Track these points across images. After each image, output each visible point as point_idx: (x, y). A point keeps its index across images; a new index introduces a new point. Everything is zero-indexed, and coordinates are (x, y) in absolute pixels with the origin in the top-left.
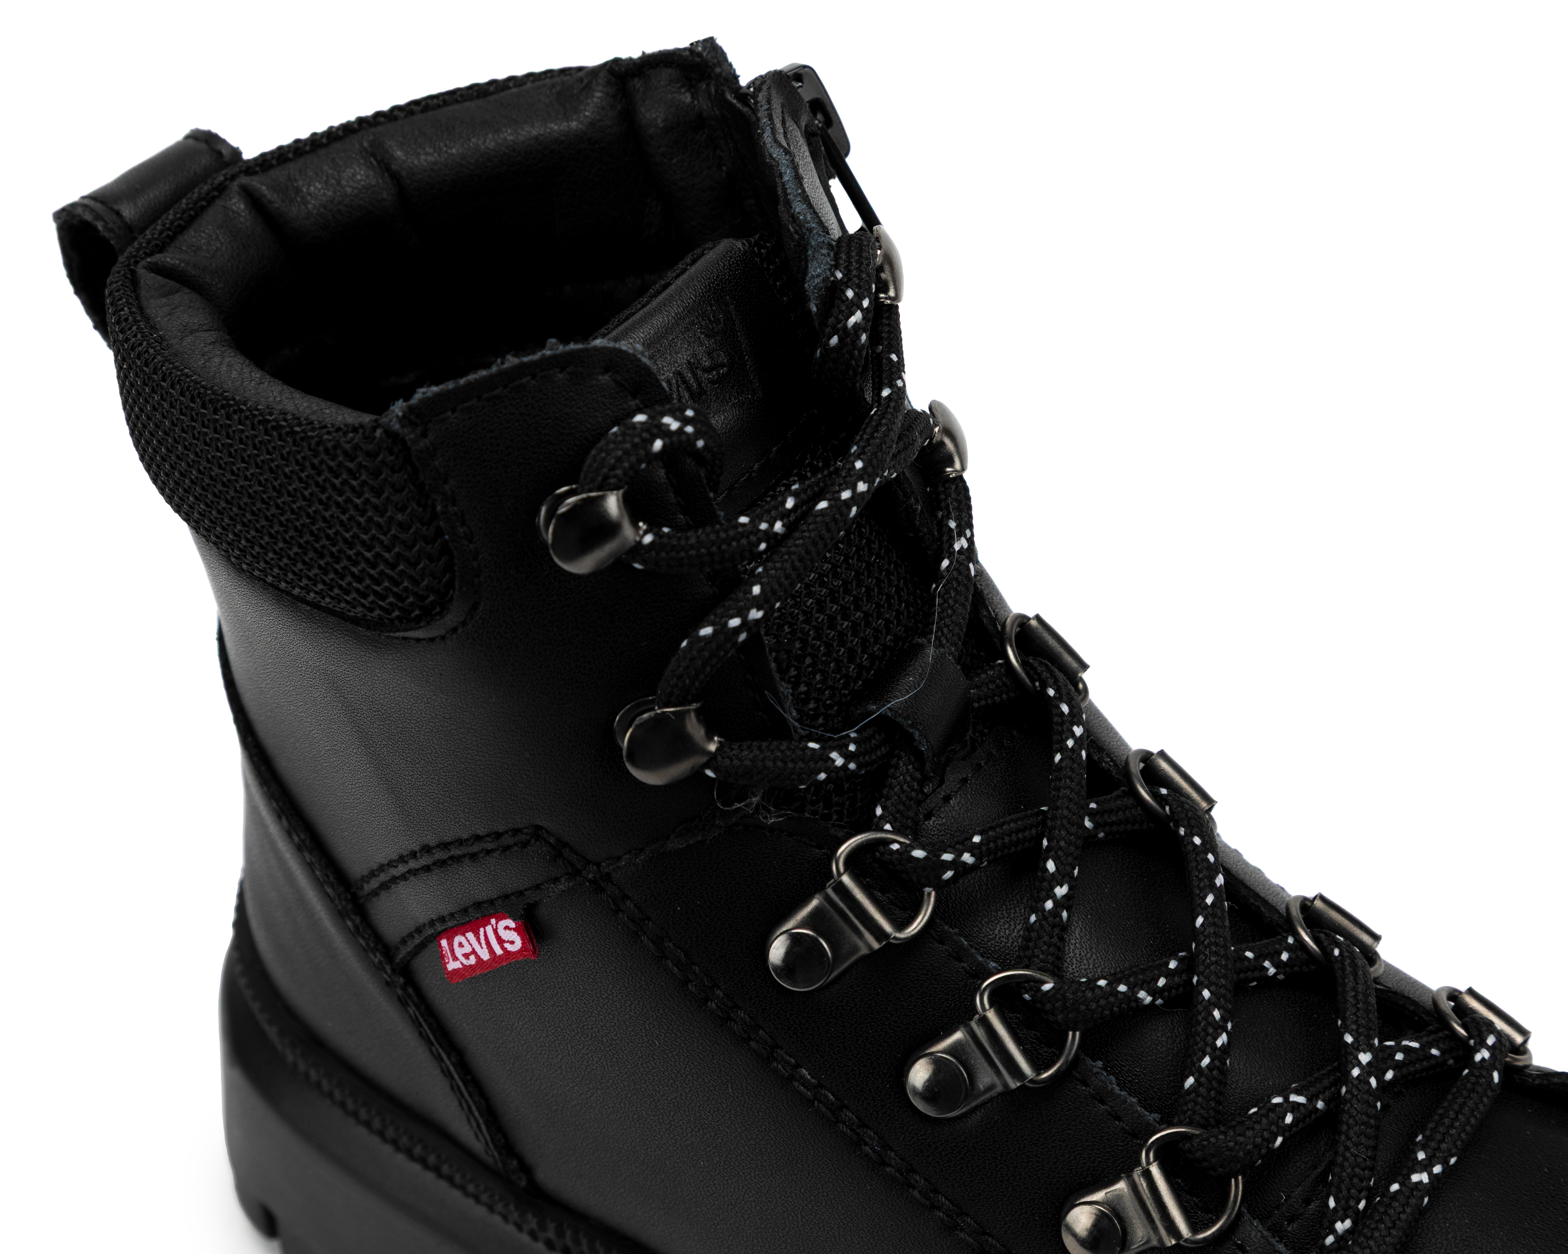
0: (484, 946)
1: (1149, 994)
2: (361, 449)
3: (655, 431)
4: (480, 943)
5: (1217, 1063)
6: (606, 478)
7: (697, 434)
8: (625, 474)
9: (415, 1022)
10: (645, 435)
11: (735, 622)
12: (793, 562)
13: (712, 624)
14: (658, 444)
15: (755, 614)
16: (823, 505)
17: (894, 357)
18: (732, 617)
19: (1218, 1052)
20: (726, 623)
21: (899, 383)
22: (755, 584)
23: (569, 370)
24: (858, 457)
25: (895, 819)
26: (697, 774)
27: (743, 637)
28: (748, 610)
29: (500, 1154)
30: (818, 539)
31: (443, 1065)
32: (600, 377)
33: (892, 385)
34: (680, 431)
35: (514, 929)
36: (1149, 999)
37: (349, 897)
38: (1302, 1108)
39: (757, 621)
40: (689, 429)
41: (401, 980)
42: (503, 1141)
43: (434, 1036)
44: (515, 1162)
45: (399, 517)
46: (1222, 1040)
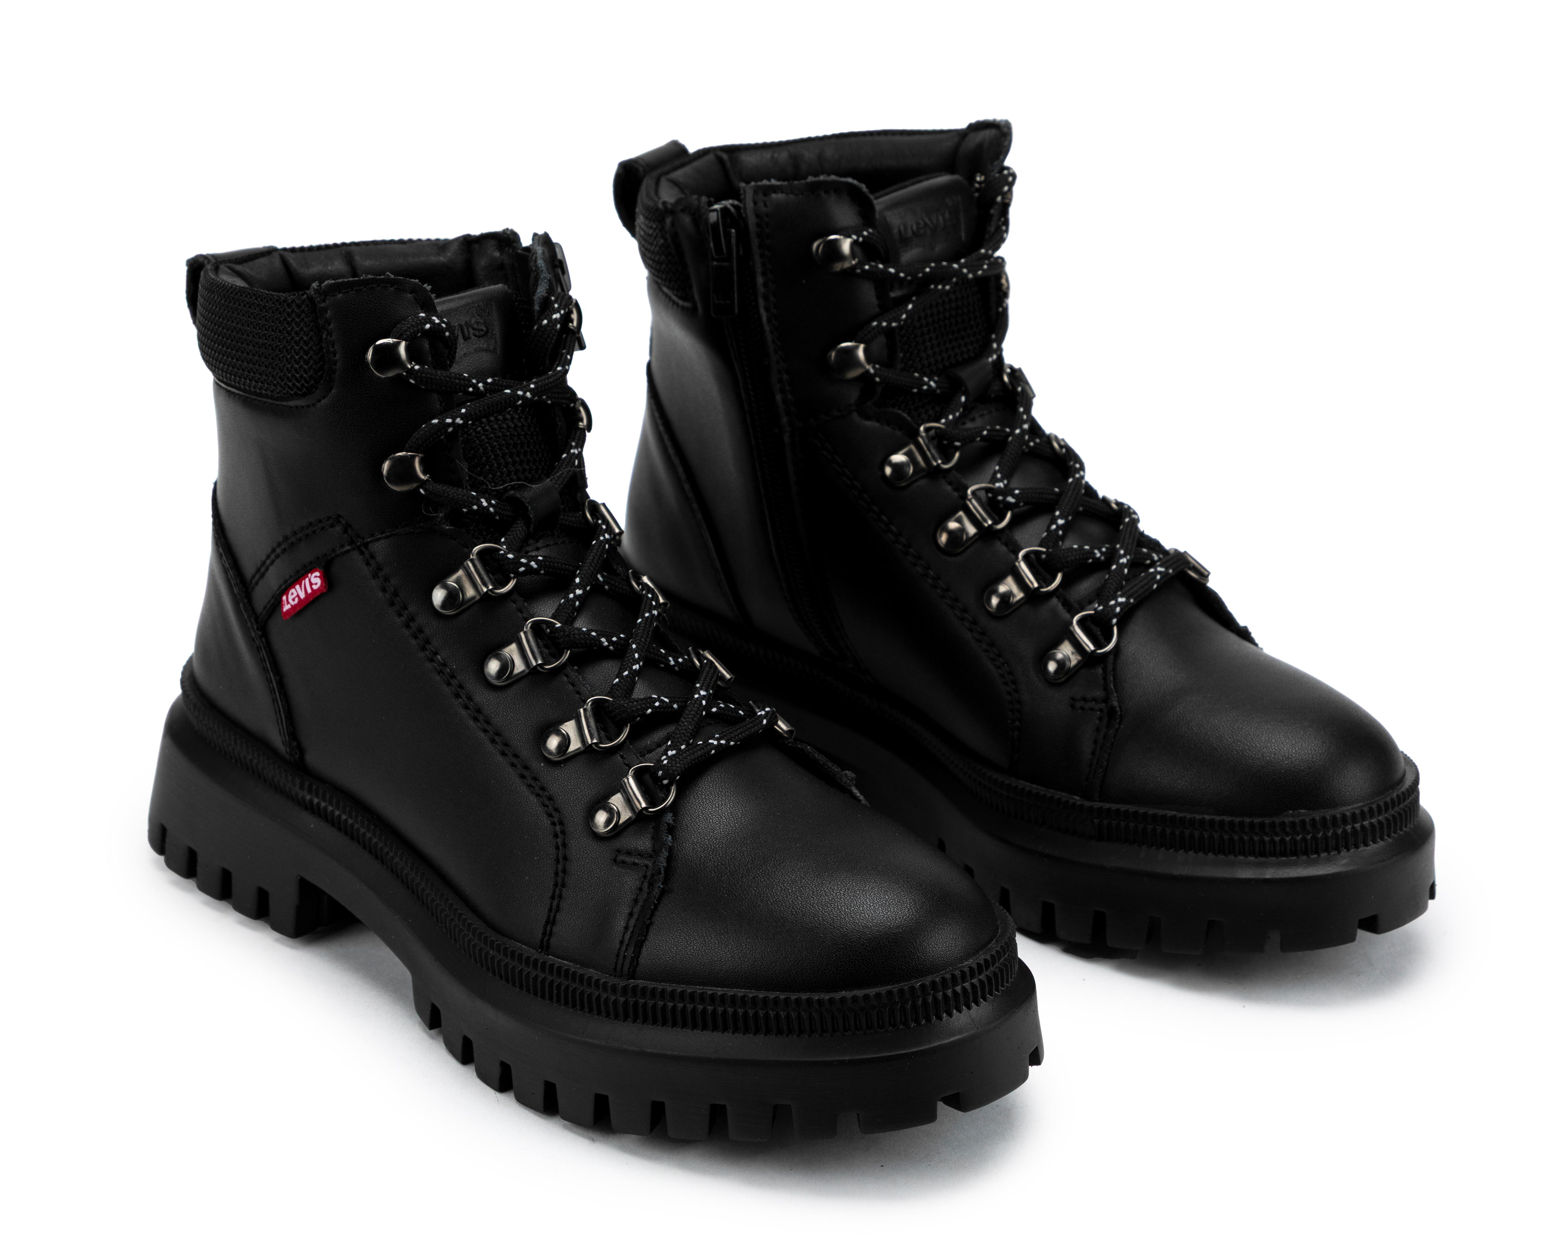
0: (303, 590)
1: (607, 641)
2: (295, 303)
3: (428, 320)
4: (301, 589)
5: (631, 675)
6: (401, 335)
7: (447, 329)
8: (411, 335)
9: (263, 660)
10: (423, 321)
11: (449, 421)
12: (484, 406)
13: (439, 419)
14: (428, 326)
15: (459, 421)
16: (508, 391)
17: (569, 357)
18: (448, 418)
19: (632, 671)
20: (445, 420)
21: (567, 367)
22: (464, 408)
23: (395, 287)
24: (534, 383)
25: (509, 544)
26: (416, 490)
27: (450, 429)
28: (457, 418)
29: (289, 737)
30: (499, 403)
31: (271, 685)
32: (408, 295)
33: (563, 367)
34: (439, 324)
35: (319, 577)
36: (606, 644)
37: (244, 590)
38: (665, 704)
39: (459, 424)
40: (444, 325)
41: (260, 633)
42: (292, 730)
43: (270, 665)
44: (295, 743)
45: (305, 338)
46: (636, 667)
